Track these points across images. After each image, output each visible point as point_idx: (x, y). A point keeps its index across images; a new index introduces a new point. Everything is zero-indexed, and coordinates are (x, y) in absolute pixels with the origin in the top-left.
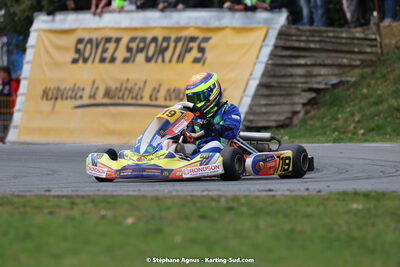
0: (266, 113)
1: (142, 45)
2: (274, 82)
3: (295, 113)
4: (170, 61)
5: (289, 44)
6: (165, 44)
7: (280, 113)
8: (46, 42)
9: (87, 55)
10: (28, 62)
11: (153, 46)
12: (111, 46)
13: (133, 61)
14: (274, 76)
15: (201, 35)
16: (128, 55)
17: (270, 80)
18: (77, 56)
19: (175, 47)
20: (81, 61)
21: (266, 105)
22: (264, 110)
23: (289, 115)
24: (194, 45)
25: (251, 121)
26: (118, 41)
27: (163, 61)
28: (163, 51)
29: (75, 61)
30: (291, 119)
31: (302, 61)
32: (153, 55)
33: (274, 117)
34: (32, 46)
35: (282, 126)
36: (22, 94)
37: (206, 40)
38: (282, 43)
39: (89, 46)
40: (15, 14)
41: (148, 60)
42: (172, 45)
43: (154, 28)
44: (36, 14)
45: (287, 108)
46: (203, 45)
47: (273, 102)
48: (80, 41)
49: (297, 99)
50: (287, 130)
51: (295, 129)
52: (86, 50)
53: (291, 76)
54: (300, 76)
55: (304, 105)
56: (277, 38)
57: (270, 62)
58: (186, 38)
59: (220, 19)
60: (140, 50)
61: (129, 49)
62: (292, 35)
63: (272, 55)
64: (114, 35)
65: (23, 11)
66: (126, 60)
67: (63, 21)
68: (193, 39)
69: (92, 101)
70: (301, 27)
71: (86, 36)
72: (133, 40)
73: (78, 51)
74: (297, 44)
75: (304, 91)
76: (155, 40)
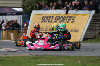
0: (89, 35)
1: (59, 18)
2: (91, 28)
3: (96, 35)
4: (66, 22)
5: (95, 19)
6: (64, 18)
7: (92, 35)
8: (35, 17)
9: (45, 20)
10: (30, 22)
11: (61, 18)
12: (51, 18)
13: (56, 22)
14: (91, 26)
15: (73, 16)
16: (55, 20)
17: (90, 27)
18: (42, 21)
19: (67, 19)
20: (43, 22)
21: (89, 33)
22: (89, 34)
23: (95, 36)
24: (72, 18)
25: (85, 37)
26: (53, 17)
27: (64, 22)
28: (64, 20)
29: (42, 22)
30: (95, 37)
31: (98, 23)
32: (61, 21)
33: (91, 36)
34: (31, 18)
35: (93, 38)
36: (29, 30)
37: (75, 17)
38: (93, 18)
39: (45, 18)
40: (27, 10)
41: (60, 22)
42: (66, 18)
43: (62, 14)
44: (32, 10)
45: (94, 34)
46: (74, 18)
47: (91, 32)
48: (43, 17)
49: (97, 32)
50: (94, 39)
51: (96, 39)
52: (45, 19)
53: (96, 26)
54: (98, 26)
55: (98, 33)
56: (92, 17)
57: (90, 23)
58: (70, 17)
59: (78, 12)
60: (58, 19)
61: (55, 19)
62: (96, 17)
63: (91, 21)
64: (52, 16)
65: (29, 9)
66: (55, 22)
67: (39, 12)
68: (71, 17)
69: (46, 32)
70: (98, 15)
71: (45, 16)
72: (56, 17)
73: (43, 19)
74: (97, 19)
75: (98, 30)
76: (62, 17)
